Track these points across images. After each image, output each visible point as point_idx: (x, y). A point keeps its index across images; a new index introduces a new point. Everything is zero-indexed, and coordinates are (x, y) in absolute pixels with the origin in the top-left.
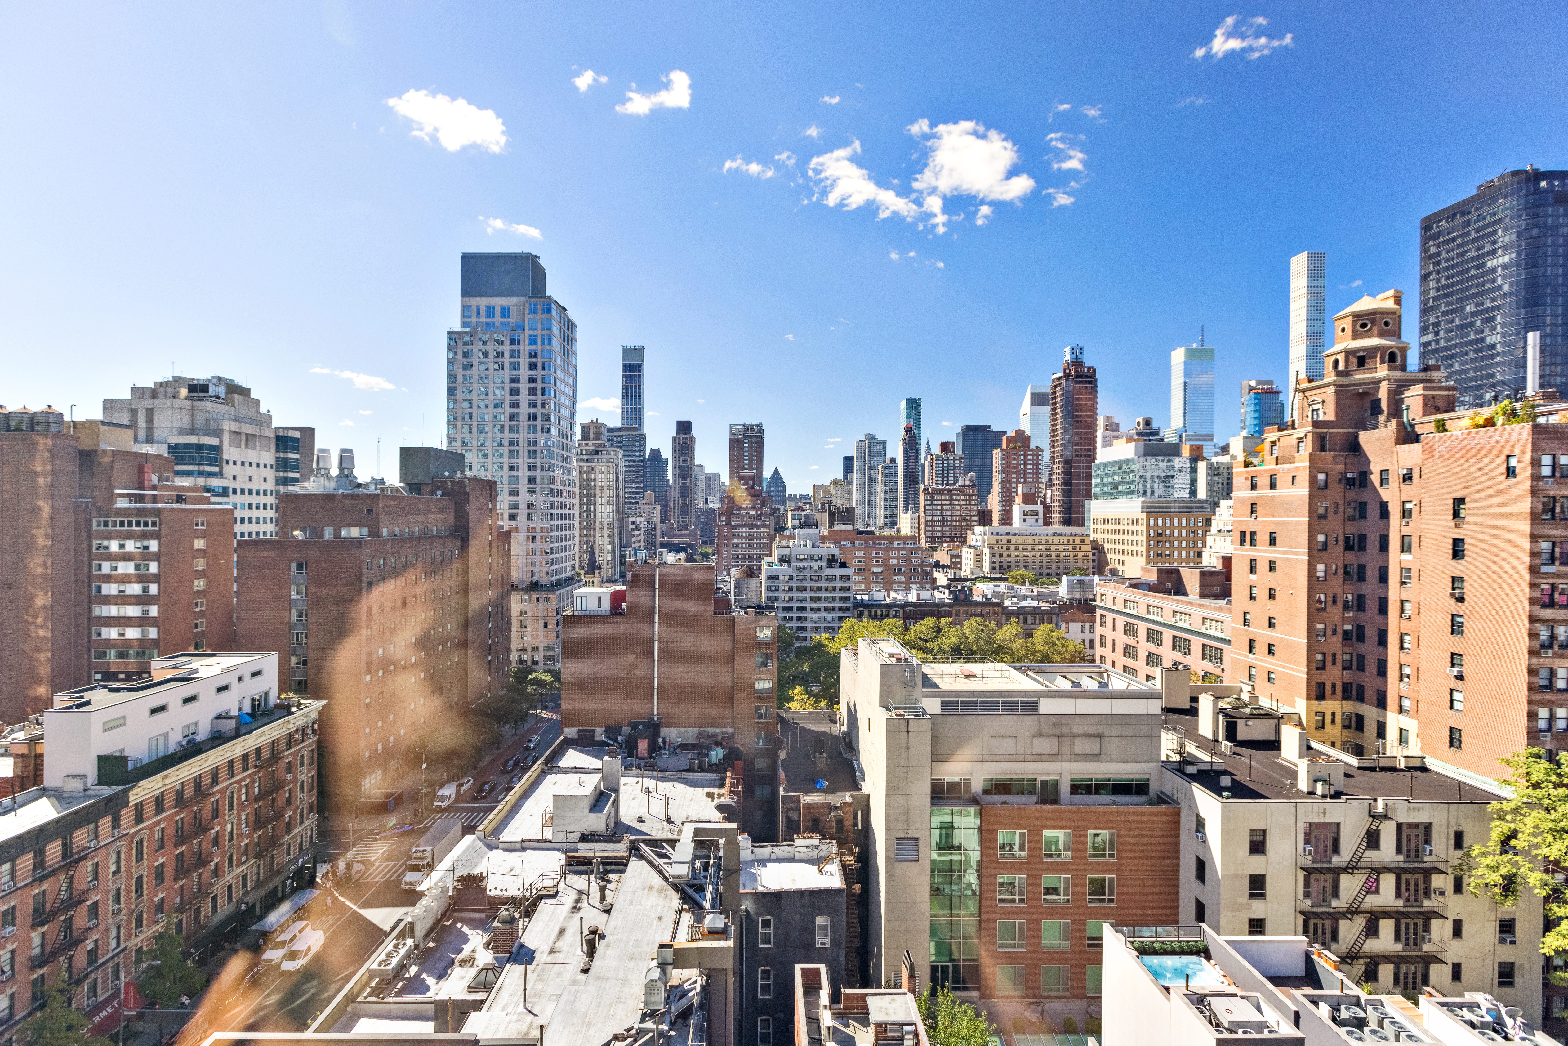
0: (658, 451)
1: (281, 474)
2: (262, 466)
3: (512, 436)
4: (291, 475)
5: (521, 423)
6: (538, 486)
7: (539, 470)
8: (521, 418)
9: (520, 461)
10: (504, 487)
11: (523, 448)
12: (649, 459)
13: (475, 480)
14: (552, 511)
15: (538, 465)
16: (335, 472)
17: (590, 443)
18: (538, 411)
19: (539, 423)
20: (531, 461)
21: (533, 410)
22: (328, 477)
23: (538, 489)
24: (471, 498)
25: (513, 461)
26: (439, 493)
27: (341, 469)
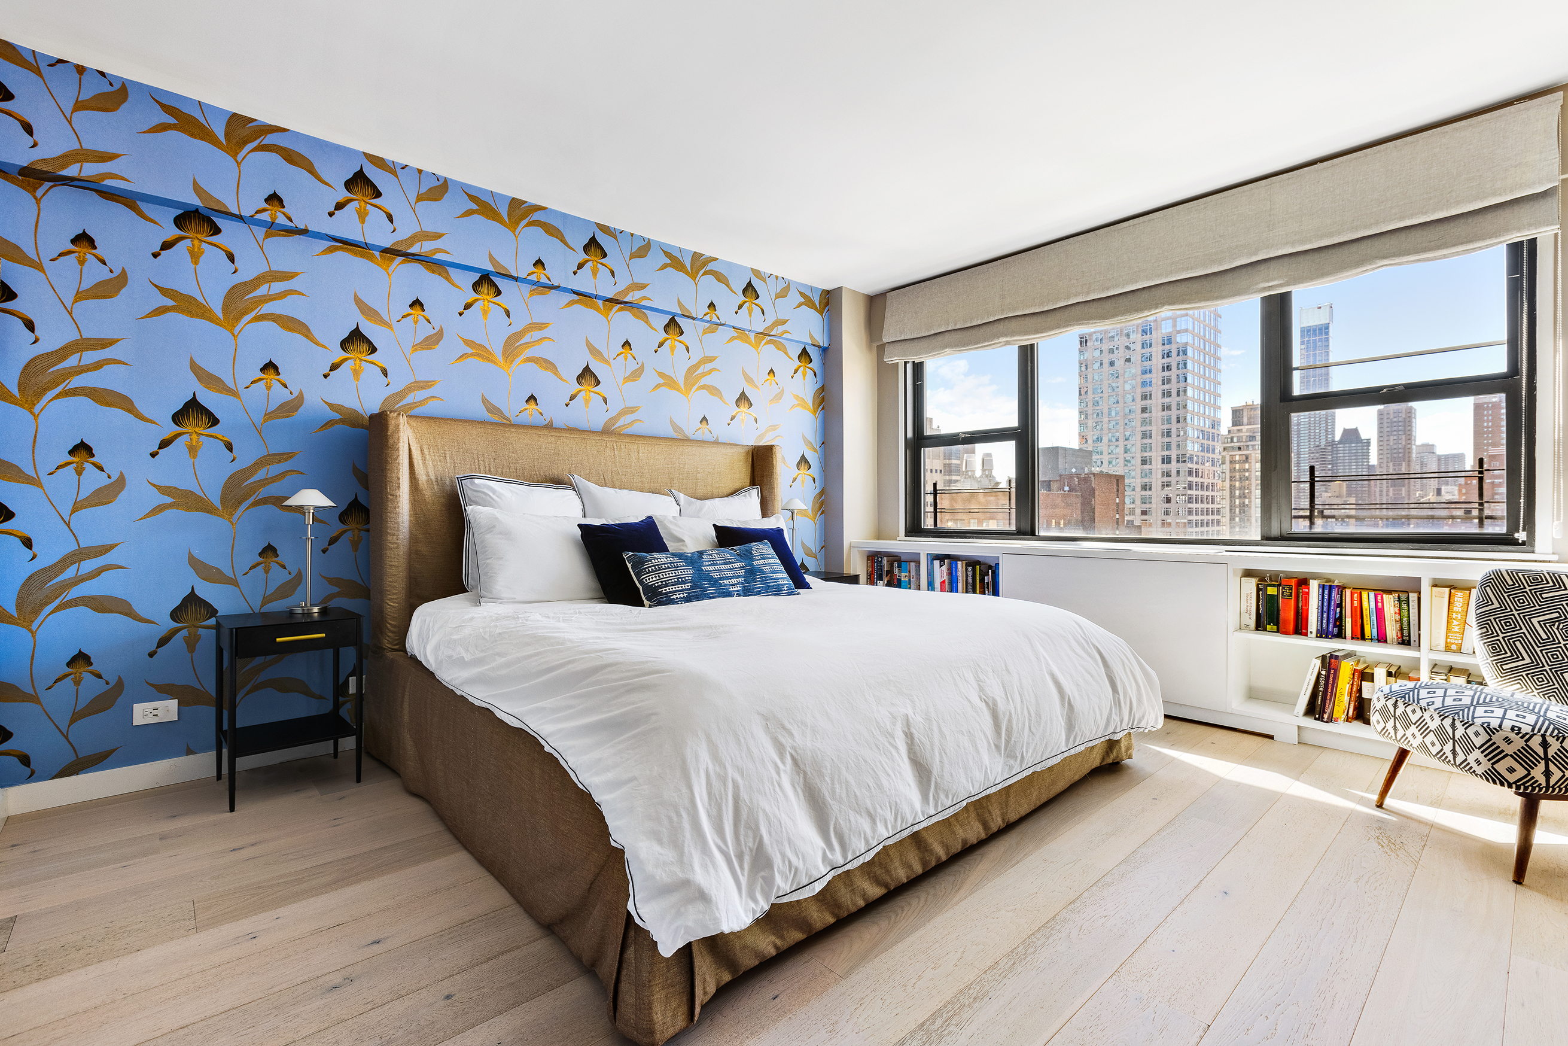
0: (1355, 431)
1: (947, 478)
2: (934, 471)
3: (1144, 429)
4: (954, 478)
5: (1154, 414)
6: (1173, 479)
7: (1174, 462)
8: (1154, 410)
9: (1153, 454)
10: (1134, 481)
11: (1157, 440)
12: (1340, 442)
13: (1101, 475)
14: (1190, 505)
15: (1174, 458)
16: (978, 473)
17: (1244, 428)
18: (1173, 400)
19: (1174, 413)
20: (1166, 453)
21: (1167, 400)
22: (973, 477)
23: (1174, 482)
24: (1097, 493)
25: (1145, 454)
26: (1067, 488)
27: (983, 470)
